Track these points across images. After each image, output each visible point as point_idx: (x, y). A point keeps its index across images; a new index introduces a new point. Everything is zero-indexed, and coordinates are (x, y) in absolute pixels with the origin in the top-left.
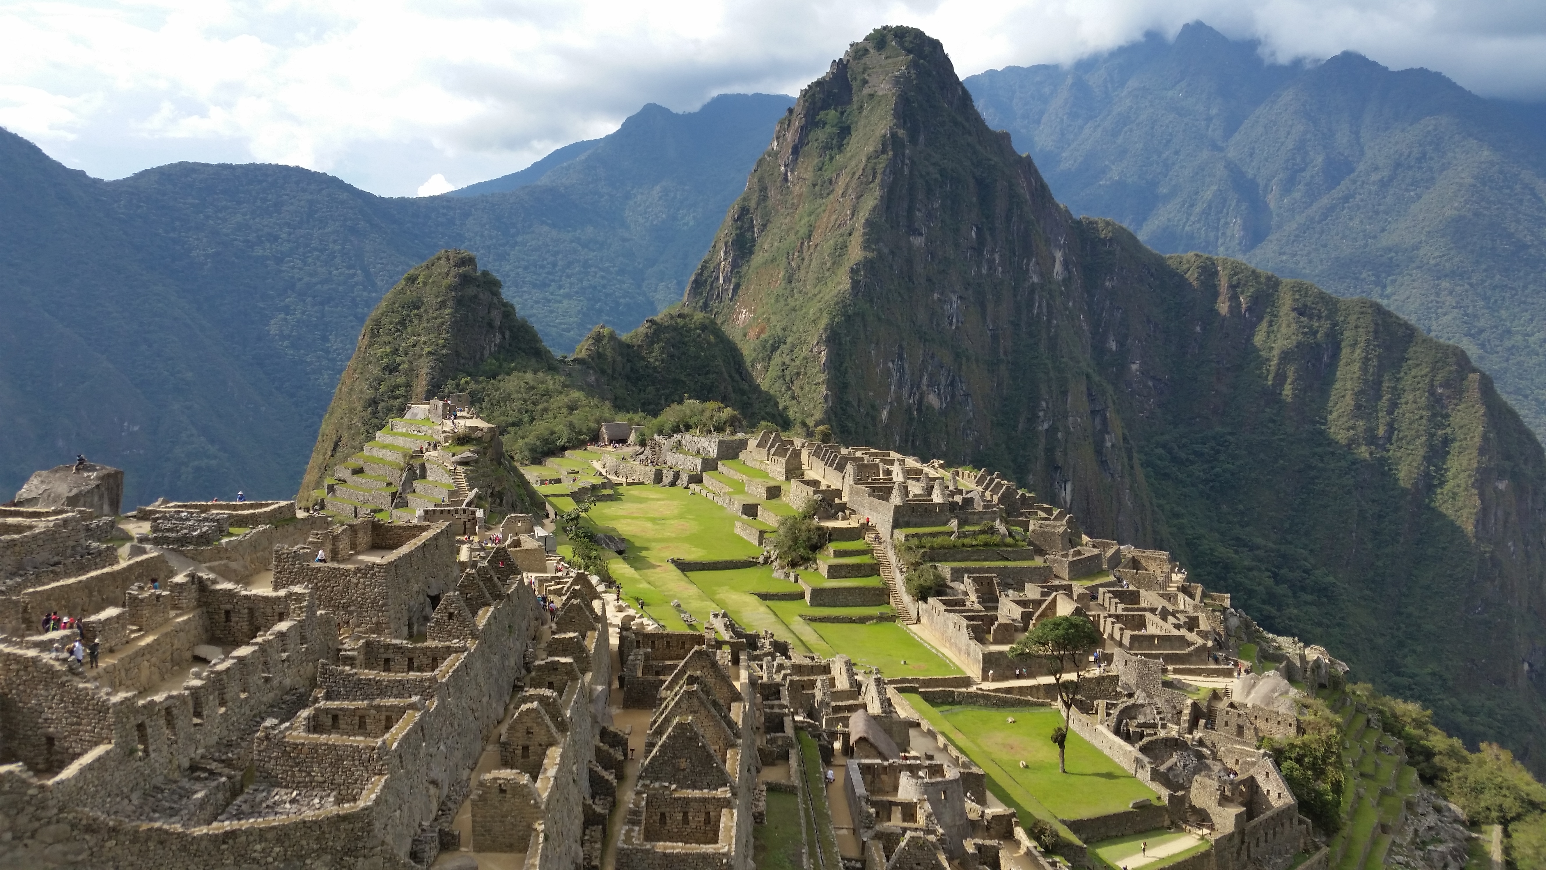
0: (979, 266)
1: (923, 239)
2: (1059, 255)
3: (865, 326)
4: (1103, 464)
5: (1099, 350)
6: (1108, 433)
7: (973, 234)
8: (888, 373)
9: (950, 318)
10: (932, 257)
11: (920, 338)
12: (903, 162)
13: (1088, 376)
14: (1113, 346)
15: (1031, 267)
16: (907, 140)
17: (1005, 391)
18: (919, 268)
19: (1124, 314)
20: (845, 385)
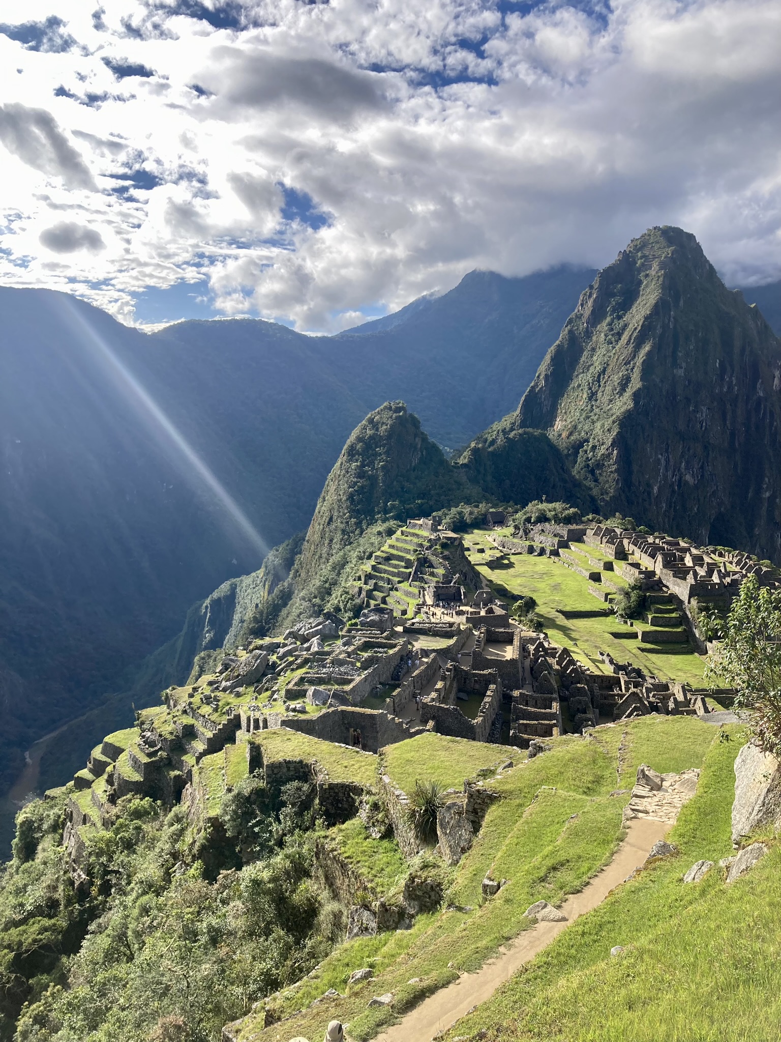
0: (722, 386)
1: (683, 370)
2: (777, 373)
3: (643, 432)
7: (718, 365)
8: (658, 462)
9: (701, 423)
10: (689, 384)
11: (680, 438)
12: (669, 320)
15: (758, 386)
16: (672, 305)
17: (739, 471)
18: (680, 390)
20: (630, 472)
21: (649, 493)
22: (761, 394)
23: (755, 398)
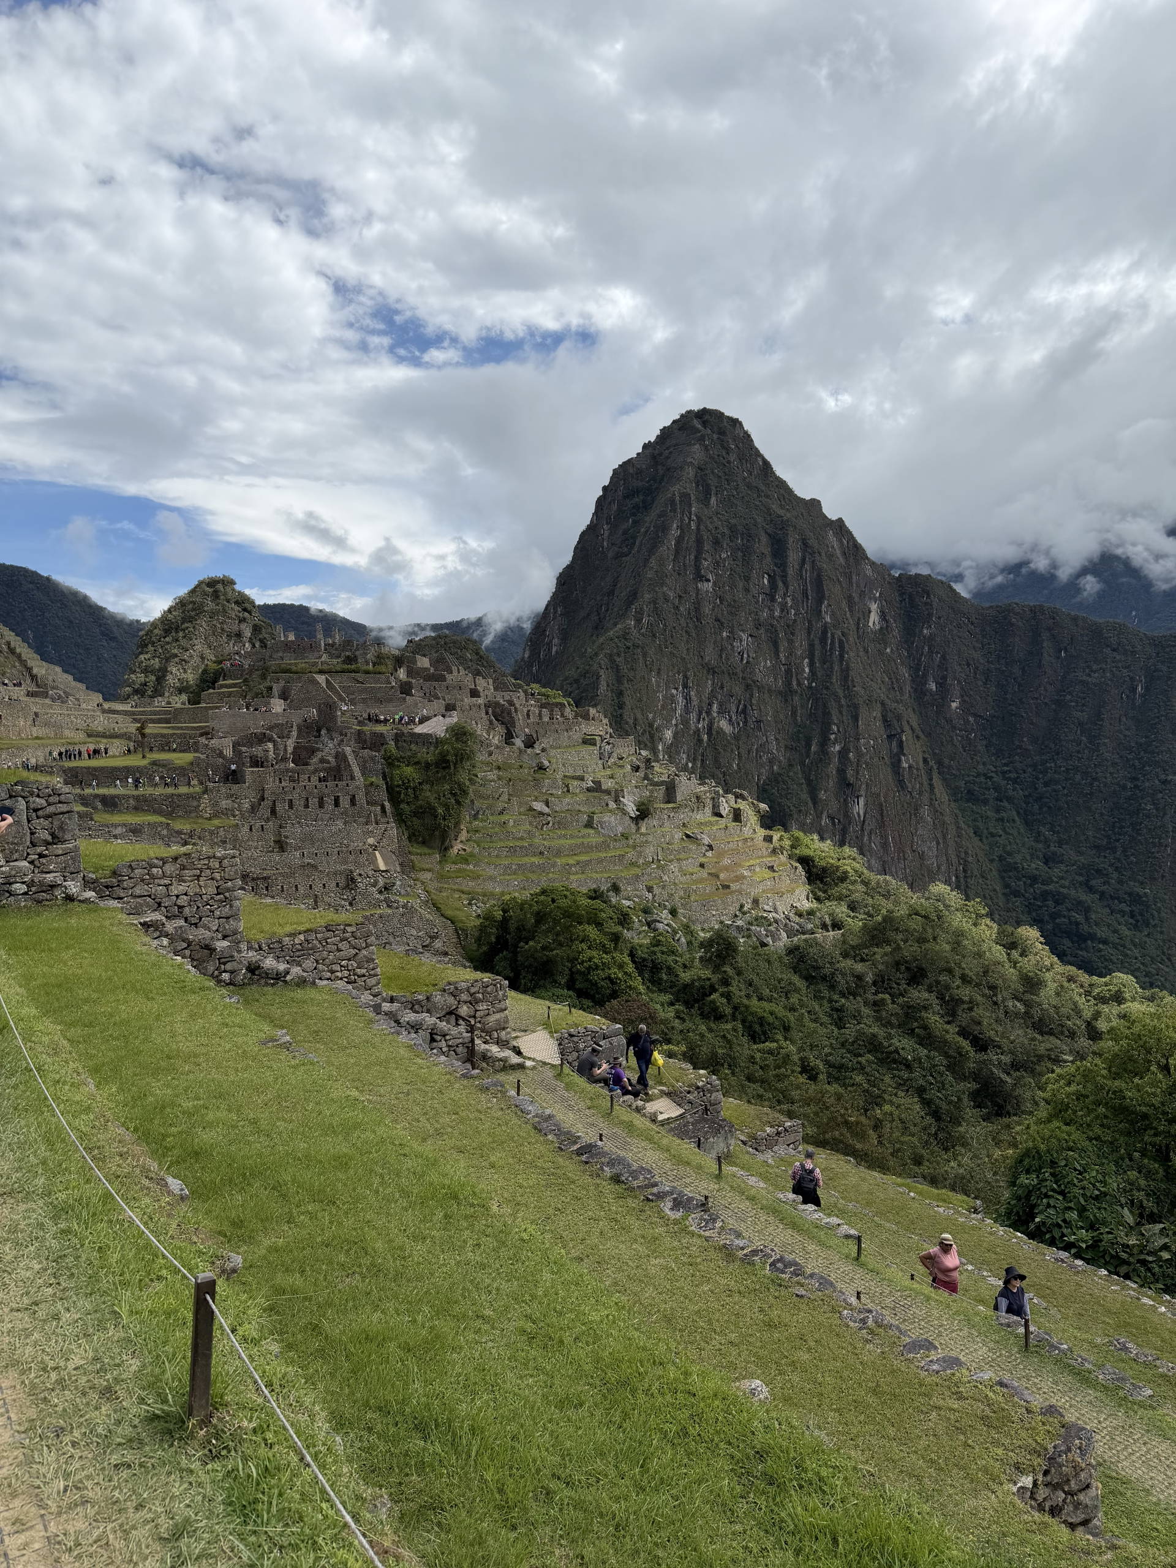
0: (772, 610)
1: (710, 584)
2: (874, 607)
3: (645, 655)
4: (901, 784)
5: (920, 691)
6: (904, 755)
7: (766, 582)
8: (673, 700)
9: (741, 654)
10: (721, 601)
11: (708, 672)
12: (690, 519)
13: (883, 704)
14: (933, 687)
17: (799, 718)
18: (707, 609)
19: (944, 657)
20: (621, 706)
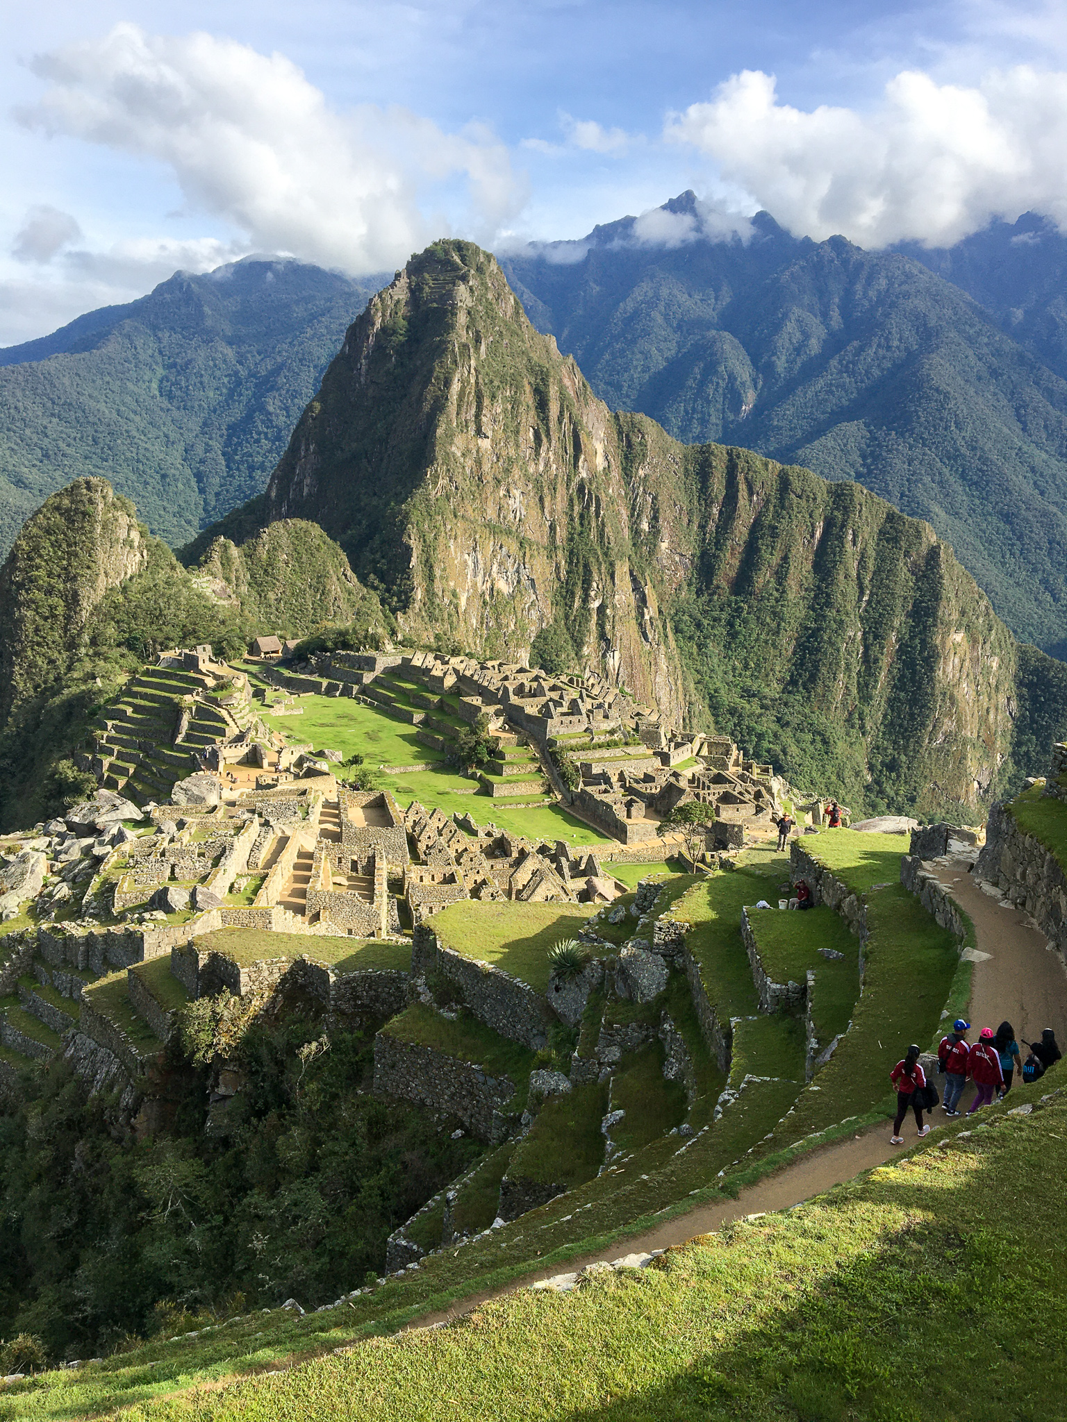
0: (537, 464)
1: (489, 441)
2: (600, 448)
3: (445, 525)
4: (643, 634)
5: (636, 532)
6: (647, 607)
7: (532, 436)
8: (465, 564)
9: (514, 512)
10: (498, 458)
11: (491, 531)
13: (630, 558)
14: (645, 526)
15: (580, 464)
16: (472, 350)
17: (562, 575)
18: (486, 467)
19: (655, 498)
20: (431, 578)
21: (456, 608)
22: (584, 474)
23: (577, 480)
